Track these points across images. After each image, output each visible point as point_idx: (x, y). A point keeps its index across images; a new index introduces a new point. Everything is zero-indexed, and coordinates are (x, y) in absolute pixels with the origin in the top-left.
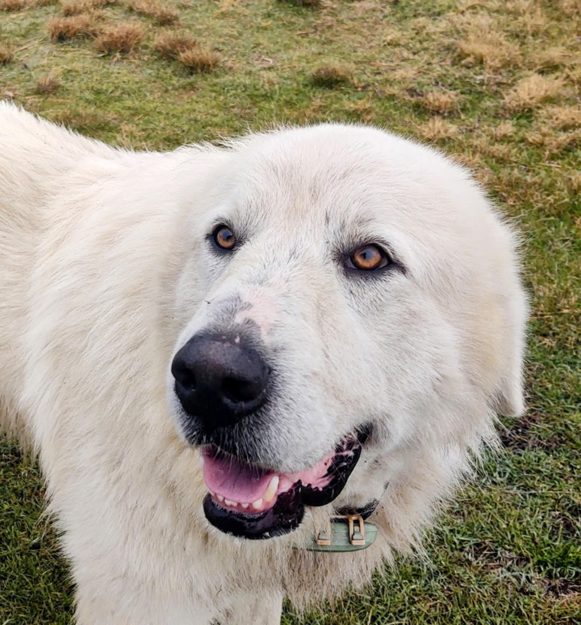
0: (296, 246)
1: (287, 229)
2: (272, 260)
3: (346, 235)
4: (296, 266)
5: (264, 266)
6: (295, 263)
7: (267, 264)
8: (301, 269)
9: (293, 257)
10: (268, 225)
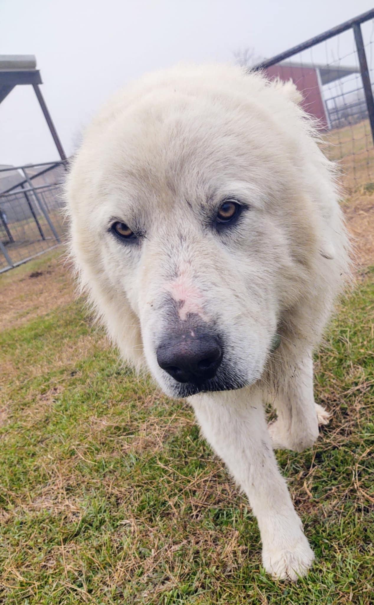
0: (179, 230)
1: (166, 218)
2: (170, 248)
3: (208, 212)
4: (188, 247)
5: (169, 255)
6: (187, 244)
7: (169, 253)
8: (193, 248)
9: (182, 240)
10: (152, 221)
